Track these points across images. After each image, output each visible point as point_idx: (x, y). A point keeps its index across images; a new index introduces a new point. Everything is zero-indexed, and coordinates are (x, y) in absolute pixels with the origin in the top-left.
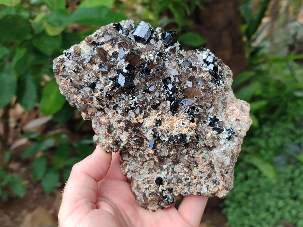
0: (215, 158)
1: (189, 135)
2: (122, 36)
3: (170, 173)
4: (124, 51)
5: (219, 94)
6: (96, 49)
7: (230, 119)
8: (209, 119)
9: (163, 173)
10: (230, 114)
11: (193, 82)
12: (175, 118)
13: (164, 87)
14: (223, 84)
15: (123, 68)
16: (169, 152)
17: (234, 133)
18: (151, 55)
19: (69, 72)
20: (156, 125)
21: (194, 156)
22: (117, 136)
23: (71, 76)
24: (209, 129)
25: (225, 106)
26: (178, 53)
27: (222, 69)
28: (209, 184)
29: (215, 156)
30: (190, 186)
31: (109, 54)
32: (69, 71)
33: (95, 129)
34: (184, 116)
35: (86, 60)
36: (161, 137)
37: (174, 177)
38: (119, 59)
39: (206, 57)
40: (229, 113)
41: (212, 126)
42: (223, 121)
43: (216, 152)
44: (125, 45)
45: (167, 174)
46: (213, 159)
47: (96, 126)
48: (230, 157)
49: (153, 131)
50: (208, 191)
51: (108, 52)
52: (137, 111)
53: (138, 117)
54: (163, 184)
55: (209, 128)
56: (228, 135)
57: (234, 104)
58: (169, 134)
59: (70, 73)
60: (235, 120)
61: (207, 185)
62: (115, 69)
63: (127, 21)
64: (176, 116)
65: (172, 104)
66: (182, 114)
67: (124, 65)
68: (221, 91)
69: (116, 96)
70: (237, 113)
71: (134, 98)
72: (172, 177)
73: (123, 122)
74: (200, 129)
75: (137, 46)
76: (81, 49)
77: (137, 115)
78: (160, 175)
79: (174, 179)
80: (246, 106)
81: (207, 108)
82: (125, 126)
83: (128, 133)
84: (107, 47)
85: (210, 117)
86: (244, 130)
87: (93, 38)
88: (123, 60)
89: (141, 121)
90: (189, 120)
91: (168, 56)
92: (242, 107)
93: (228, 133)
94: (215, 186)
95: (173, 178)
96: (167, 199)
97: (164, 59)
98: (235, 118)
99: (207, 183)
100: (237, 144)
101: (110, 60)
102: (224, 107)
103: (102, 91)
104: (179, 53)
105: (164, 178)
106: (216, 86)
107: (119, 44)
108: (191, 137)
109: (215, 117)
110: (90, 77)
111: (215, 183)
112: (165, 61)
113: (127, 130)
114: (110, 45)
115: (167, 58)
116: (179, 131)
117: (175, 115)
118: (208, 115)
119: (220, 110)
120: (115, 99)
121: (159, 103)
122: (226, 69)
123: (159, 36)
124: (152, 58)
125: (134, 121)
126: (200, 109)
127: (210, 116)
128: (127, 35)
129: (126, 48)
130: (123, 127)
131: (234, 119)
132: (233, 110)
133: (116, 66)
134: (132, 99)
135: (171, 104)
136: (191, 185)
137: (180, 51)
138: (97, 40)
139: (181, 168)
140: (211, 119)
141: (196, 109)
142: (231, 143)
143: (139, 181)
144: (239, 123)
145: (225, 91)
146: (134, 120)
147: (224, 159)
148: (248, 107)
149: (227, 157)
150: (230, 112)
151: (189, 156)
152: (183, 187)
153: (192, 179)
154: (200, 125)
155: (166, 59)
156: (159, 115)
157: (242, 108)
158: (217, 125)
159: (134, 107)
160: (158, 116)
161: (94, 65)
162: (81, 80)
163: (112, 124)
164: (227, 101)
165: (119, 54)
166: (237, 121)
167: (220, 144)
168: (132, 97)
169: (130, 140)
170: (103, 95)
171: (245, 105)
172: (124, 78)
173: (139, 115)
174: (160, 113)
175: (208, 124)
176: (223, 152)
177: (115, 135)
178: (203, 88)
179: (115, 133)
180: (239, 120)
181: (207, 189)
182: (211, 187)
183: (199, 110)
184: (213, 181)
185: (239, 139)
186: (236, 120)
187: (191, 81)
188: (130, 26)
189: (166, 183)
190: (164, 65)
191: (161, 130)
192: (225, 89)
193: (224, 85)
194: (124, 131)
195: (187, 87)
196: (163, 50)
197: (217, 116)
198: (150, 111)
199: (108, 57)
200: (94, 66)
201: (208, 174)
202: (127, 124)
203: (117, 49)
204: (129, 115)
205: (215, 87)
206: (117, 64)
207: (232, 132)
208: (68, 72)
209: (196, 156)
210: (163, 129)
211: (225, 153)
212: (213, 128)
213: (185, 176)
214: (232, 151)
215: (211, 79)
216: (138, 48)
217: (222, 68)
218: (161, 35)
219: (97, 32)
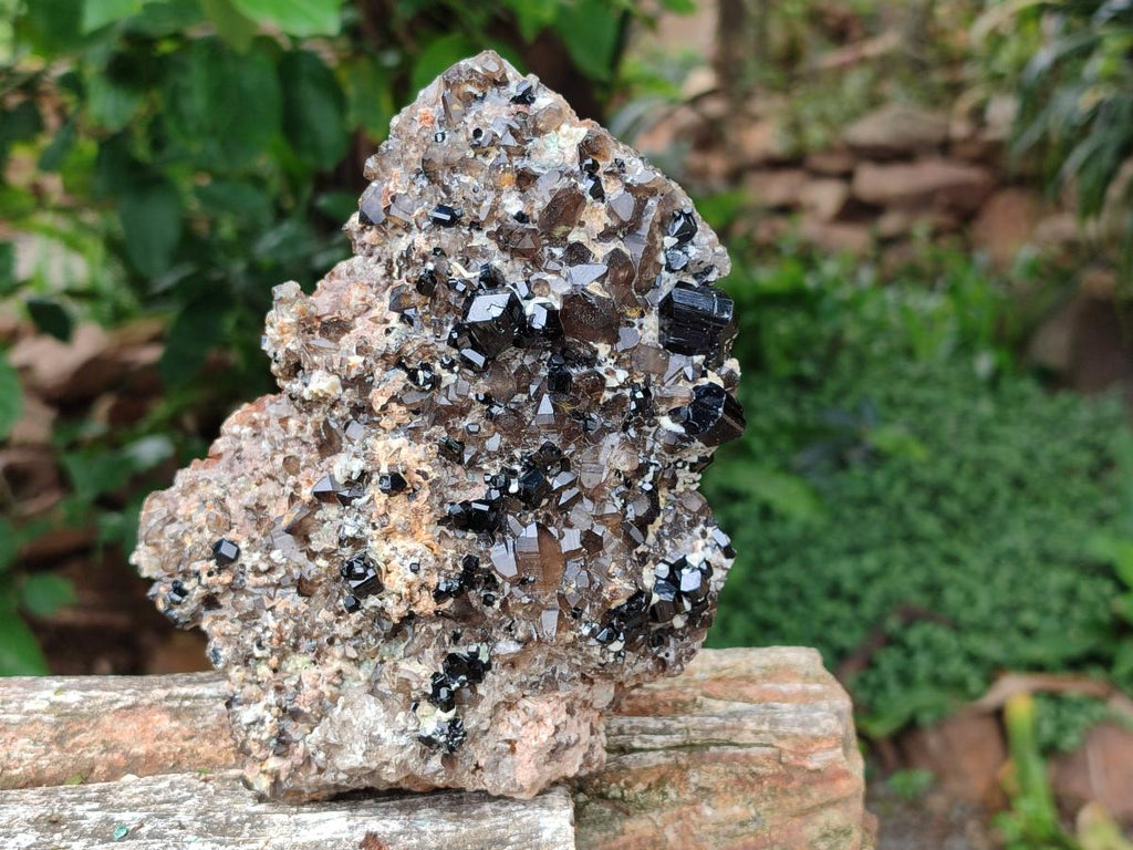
0: (348, 713)
1: (387, 599)
2: (657, 252)
3: (264, 579)
4: (597, 280)
5: (571, 652)
6: (573, 180)
7: (506, 719)
8: (473, 648)
9: (256, 556)
10: (522, 714)
11: (581, 549)
12: (433, 533)
13: (526, 457)
14: (611, 655)
15: (541, 295)
16: (323, 551)
17: (452, 749)
18: (622, 375)
19: (466, 119)
20: (383, 478)
21: (337, 641)
22: (315, 358)
23: (457, 131)
24: (433, 662)
25: (540, 688)
26: (675, 463)
27: (680, 633)
28: (267, 724)
29: (354, 713)
30: (241, 660)
31: (570, 232)
32: (468, 119)
33: (333, 273)
34: (449, 562)
35: (526, 161)
36: (354, 507)
37: (256, 597)
38: (566, 269)
39: (696, 564)
40: (524, 710)
41: (447, 670)
42: (482, 697)
43: (367, 710)
44: (621, 274)
45: (257, 572)
46: (343, 709)
47: (344, 274)
48: (367, 765)
49: (363, 473)
50: (245, 728)
51: (577, 228)
52: (414, 398)
53: (394, 406)
54: (219, 572)
55: (437, 662)
56: (434, 734)
57: (564, 716)
58: (368, 531)
59: (465, 123)
60: (508, 738)
61: (264, 717)
62: (529, 271)
63: (720, 249)
64: (443, 535)
65: (474, 506)
66: (454, 551)
67: (551, 296)
68: (585, 654)
69: (437, 307)
70: (532, 737)
71: (453, 372)
72: (255, 591)
73: (365, 362)
74: (424, 630)
75: (642, 315)
76: (558, 129)
77: (400, 402)
78: (247, 549)
79: (251, 599)
80: (580, 760)
81: (509, 628)
82: (354, 373)
83: (340, 390)
84: (595, 218)
85: (478, 649)
86: (486, 781)
87: (605, 158)
88: (565, 288)
89: (386, 422)
90: (438, 585)
91: (650, 433)
92: (568, 746)
93: (442, 731)
94: (271, 745)
95: (253, 594)
96: (178, 598)
97: (629, 423)
98: (514, 737)
99: (269, 717)
100: (419, 772)
101: (554, 242)
102: (534, 685)
103: (435, 254)
104: (677, 468)
105: (243, 566)
106: (593, 633)
107: (616, 253)
108: (383, 609)
109: (488, 666)
110: (472, 199)
111: (281, 742)
112: (625, 429)
113: (346, 384)
114: (606, 225)
115: (640, 432)
116: (386, 563)
117: (444, 528)
118: (486, 641)
119: (518, 675)
120: (427, 307)
121: (466, 462)
122: (687, 645)
123: (705, 379)
124: (612, 382)
125: (378, 399)
126: (497, 605)
127: (484, 648)
128: (666, 269)
129: (615, 281)
130: (349, 368)
131: (509, 734)
132: (539, 720)
133: (540, 270)
134: (444, 366)
135: (480, 502)
136: (246, 663)
137: (687, 468)
138: (605, 173)
139: (287, 610)
140: (475, 655)
141: (492, 593)
142: (409, 750)
143: (211, 486)
144: (504, 757)
145: (595, 669)
146: (380, 398)
147: (356, 747)
148: (581, 766)
149: (364, 754)
150: (531, 712)
151: (330, 624)
152: (234, 641)
153: (267, 659)
154: (440, 626)
155: (632, 432)
156: (425, 475)
157: (565, 749)
158: (457, 685)
159: (421, 383)
160: (418, 472)
161: (518, 194)
162: (453, 169)
163: (351, 329)
164: (561, 689)
165: (585, 266)
166: (508, 746)
167: (395, 715)
168: (453, 363)
169: (324, 406)
170: (424, 262)
171: (585, 756)
172: (497, 312)
173: (403, 409)
174: (434, 475)
175: (452, 650)
176: (375, 734)
177: (316, 351)
178: (567, 593)
179: (323, 348)
180: (513, 750)
181: (250, 720)
182: (260, 732)
183: (490, 604)
184: (282, 733)
185: (440, 774)
186: (509, 742)
187: (582, 543)
188: (702, 266)
189: (226, 578)
190: (605, 431)
191: (371, 499)
192: (599, 667)
193: (612, 660)
194: (340, 377)
195: (556, 535)
196: (663, 409)
197: (494, 673)
198: (429, 438)
199: (559, 231)
200: (516, 194)
201: (298, 709)
202: (365, 378)
203: (601, 251)
204: (391, 373)
205: (586, 631)
206: (546, 270)
207: (452, 741)
208: (465, 115)
209: (336, 648)
210: (374, 506)
211: (370, 741)
212: (442, 672)
213: (268, 634)
214: (387, 763)
215: (613, 607)
216: (636, 321)
217: (683, 629)
218: (711, 384)
219: (634, 163)
